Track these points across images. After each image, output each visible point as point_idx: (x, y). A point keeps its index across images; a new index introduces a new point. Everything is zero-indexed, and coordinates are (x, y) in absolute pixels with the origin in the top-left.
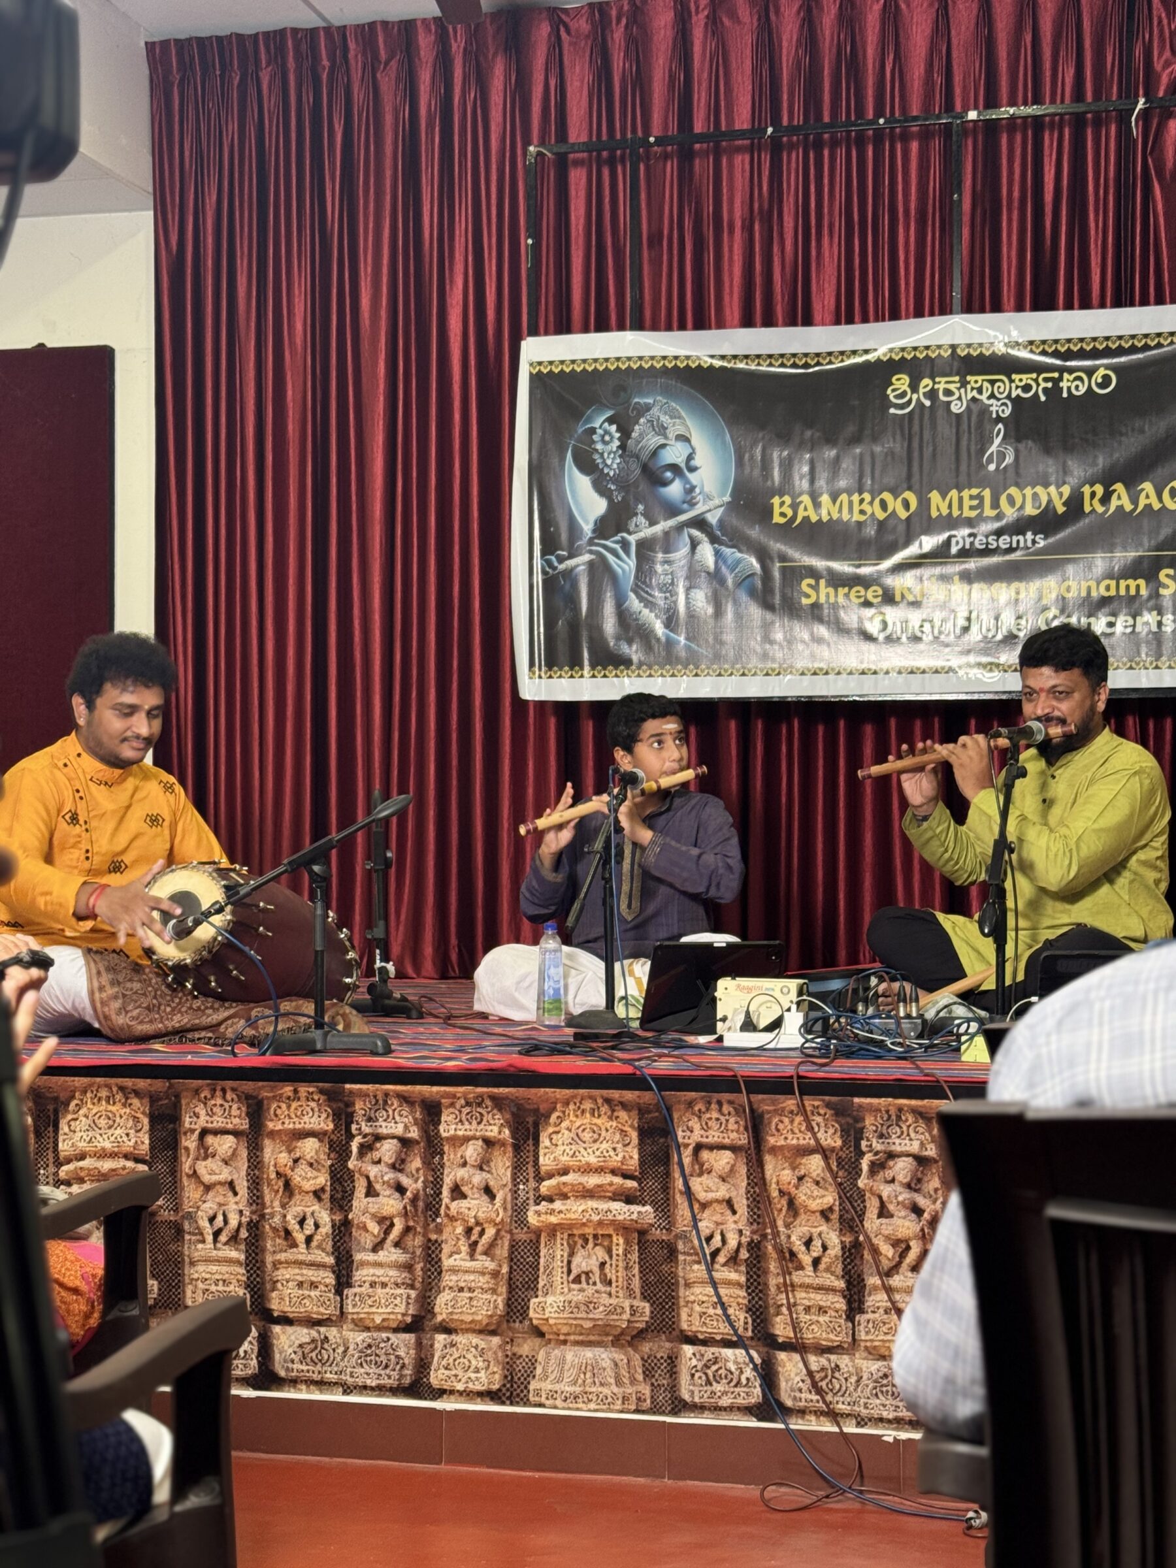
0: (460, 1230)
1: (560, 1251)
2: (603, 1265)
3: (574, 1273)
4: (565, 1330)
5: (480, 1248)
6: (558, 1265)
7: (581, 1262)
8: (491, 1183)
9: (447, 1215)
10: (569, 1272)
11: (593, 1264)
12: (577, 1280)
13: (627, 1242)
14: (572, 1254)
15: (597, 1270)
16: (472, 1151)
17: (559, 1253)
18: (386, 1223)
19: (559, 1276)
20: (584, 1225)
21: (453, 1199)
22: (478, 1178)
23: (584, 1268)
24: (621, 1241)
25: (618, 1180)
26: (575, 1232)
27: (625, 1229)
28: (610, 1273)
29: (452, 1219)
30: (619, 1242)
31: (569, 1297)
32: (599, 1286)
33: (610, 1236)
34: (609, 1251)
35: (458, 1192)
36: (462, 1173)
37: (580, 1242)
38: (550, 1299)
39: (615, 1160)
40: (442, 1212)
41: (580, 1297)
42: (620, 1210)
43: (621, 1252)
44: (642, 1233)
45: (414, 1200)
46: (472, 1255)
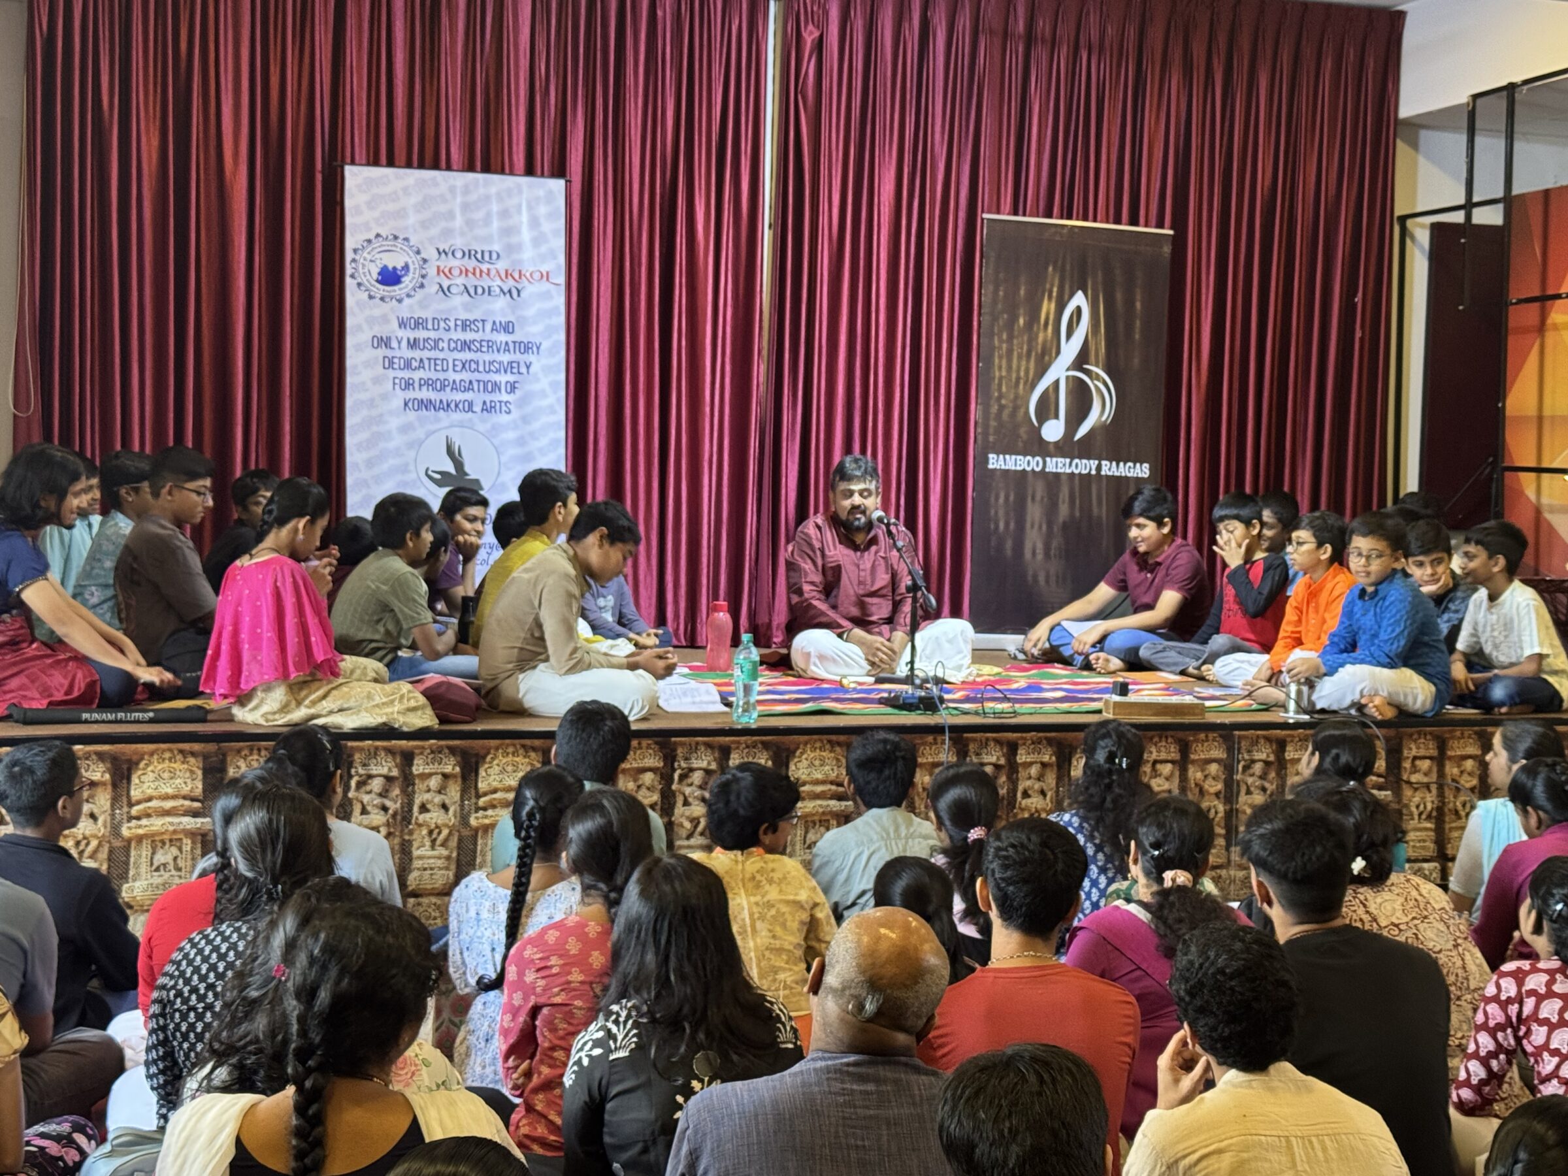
0: (425, 832)
1: (145, 851)
2: (175, 859)
3: (156, 864)
4: (148, 902)
5: (438, 842)
6: (144, 861)
7: (160, 858)
8: (447, 802)
9: (416, 823)
10: (152, 864)
11: (169, 858)
12: (157, 869)
13: (193, 842)
14: (153, 853)
15: (172, 862)
16: (434, 782)
17: (144, 853)
18: (695, 821)
19: (144, 868)
20: (163, 833)
21: (421, 813)
22: (438, 799)
23: (163, 861)
24: (189, 842)
25: (187, 803)
26: (157, 838)
27: (192, 834)
28: (181, 863)
29: (420, 825)
30: (187, 844)
31: (151, 881)
32: (174, 872)
33: (181, 839)
34: (180, 849)
35: (424, 809)
36: (427, 796)
37: (160, 845)
38: (137, 884)
39: (186, 790)
40: (413, 821)
41: (160, 880)
42: (189, 822)
43: (189, 848)
44: (204, 835)
45: (394, 816)
46: (433, 847)
